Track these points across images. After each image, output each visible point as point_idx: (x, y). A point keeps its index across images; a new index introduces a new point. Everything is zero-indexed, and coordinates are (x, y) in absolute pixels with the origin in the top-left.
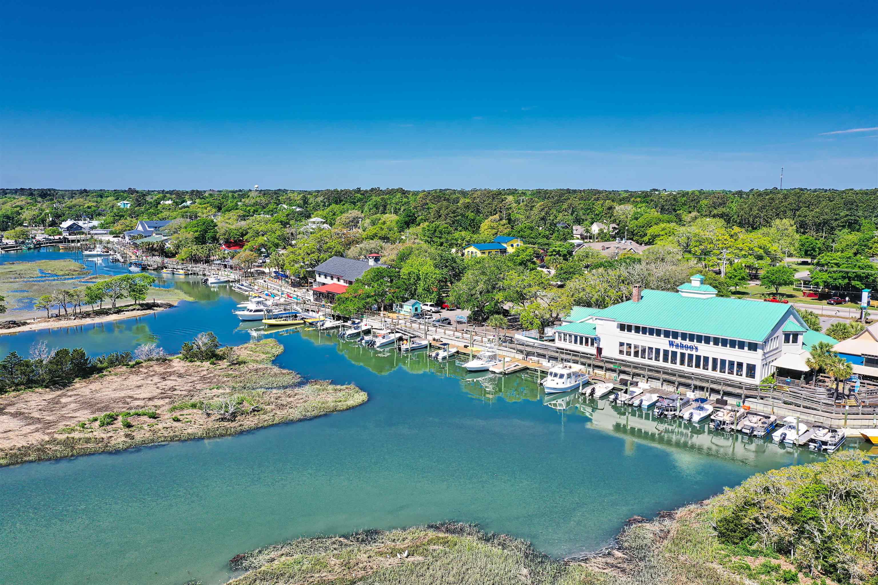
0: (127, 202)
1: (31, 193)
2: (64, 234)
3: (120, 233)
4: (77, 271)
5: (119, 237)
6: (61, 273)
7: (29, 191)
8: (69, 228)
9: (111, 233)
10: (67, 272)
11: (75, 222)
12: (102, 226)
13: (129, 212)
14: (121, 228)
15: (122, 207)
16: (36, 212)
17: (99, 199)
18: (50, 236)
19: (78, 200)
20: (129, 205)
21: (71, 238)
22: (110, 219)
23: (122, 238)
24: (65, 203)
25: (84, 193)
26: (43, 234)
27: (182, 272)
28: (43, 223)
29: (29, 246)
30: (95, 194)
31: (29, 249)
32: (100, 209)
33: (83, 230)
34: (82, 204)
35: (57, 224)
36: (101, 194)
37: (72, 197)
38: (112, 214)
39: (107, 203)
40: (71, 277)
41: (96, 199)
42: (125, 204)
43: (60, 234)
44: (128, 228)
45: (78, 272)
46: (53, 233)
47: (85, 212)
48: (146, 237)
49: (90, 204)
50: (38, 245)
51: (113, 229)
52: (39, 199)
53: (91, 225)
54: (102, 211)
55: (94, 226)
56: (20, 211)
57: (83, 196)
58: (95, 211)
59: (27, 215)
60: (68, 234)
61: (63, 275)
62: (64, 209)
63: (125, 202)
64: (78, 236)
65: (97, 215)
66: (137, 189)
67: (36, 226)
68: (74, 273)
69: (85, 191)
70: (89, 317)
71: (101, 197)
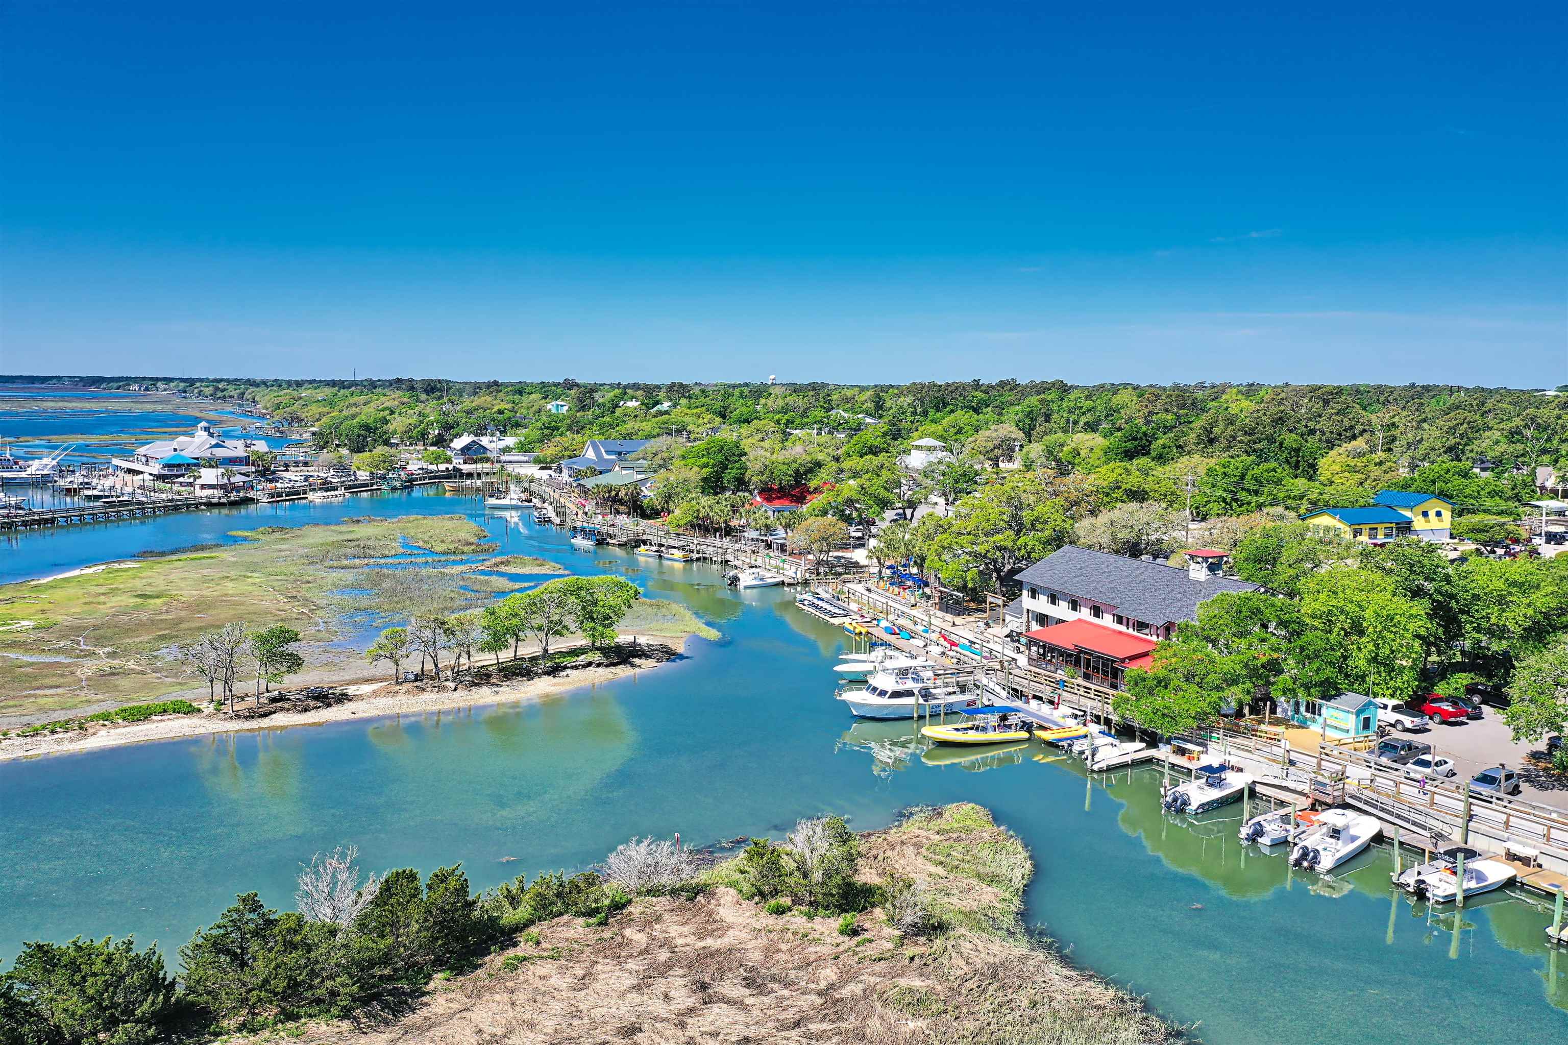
0: (562, 403)
1: (411, 386)
2: (455, 461)
3: (552, 462)
4: (471, 544)
5: (551, 469)
6: (440, 548)
7: (408, 383)
8: (465, 450)
9: (537, 461)
10: (452, 546)
11: (475, 439)
12: (523, 448)
13: (569, 421)
14: (555, 453)
15: (554, 411)
16: (414, 420)
17: (517, 397)
18: (431, 464)
19: (483, 399)
20: (566, 408)
21: (467, 468)
22: (536, 434)
23: (555, 471)
24: (461, 403)
25: (494, 387)
26: (419, 459)
27: (678, 554)
28: (424, 438)
29: (394, 483)
30: (510, 388)
31: (394, 489)
32: (518, 415)
33: (488, 454)
34: (489, 406)
35: (446, 441)
36: (520, 390)
37: (475, 394)
38: (539, 425)
39: (530, 405)
40: (458, 558)
41: (511, 397)
42: (559, 407)
43: (449, 461)
44: (568, 453)
45: (472, 547)
46: (437, 459)
47: (493, 420)
48: (601, 473)
49: (503, 406)
50: (409, 484)
51: (541, 455)
52: (423, 397)
53: (502, 445)
54: (521, 418)
55: (507, 447)
56: (388, 418)
57: (492, 392)
58: (510, 418)
59: (398, 424)
60: (462, 461)
61: (444, 553)
62: (459, 415)
63: (559, 403)
64: (479, 466)
65: (512, 426)
66: (578, 381)
67: (411, 444)
68: (466, 549)
69: (496, 383)
70: (488, 683)
71: (521, 393)
